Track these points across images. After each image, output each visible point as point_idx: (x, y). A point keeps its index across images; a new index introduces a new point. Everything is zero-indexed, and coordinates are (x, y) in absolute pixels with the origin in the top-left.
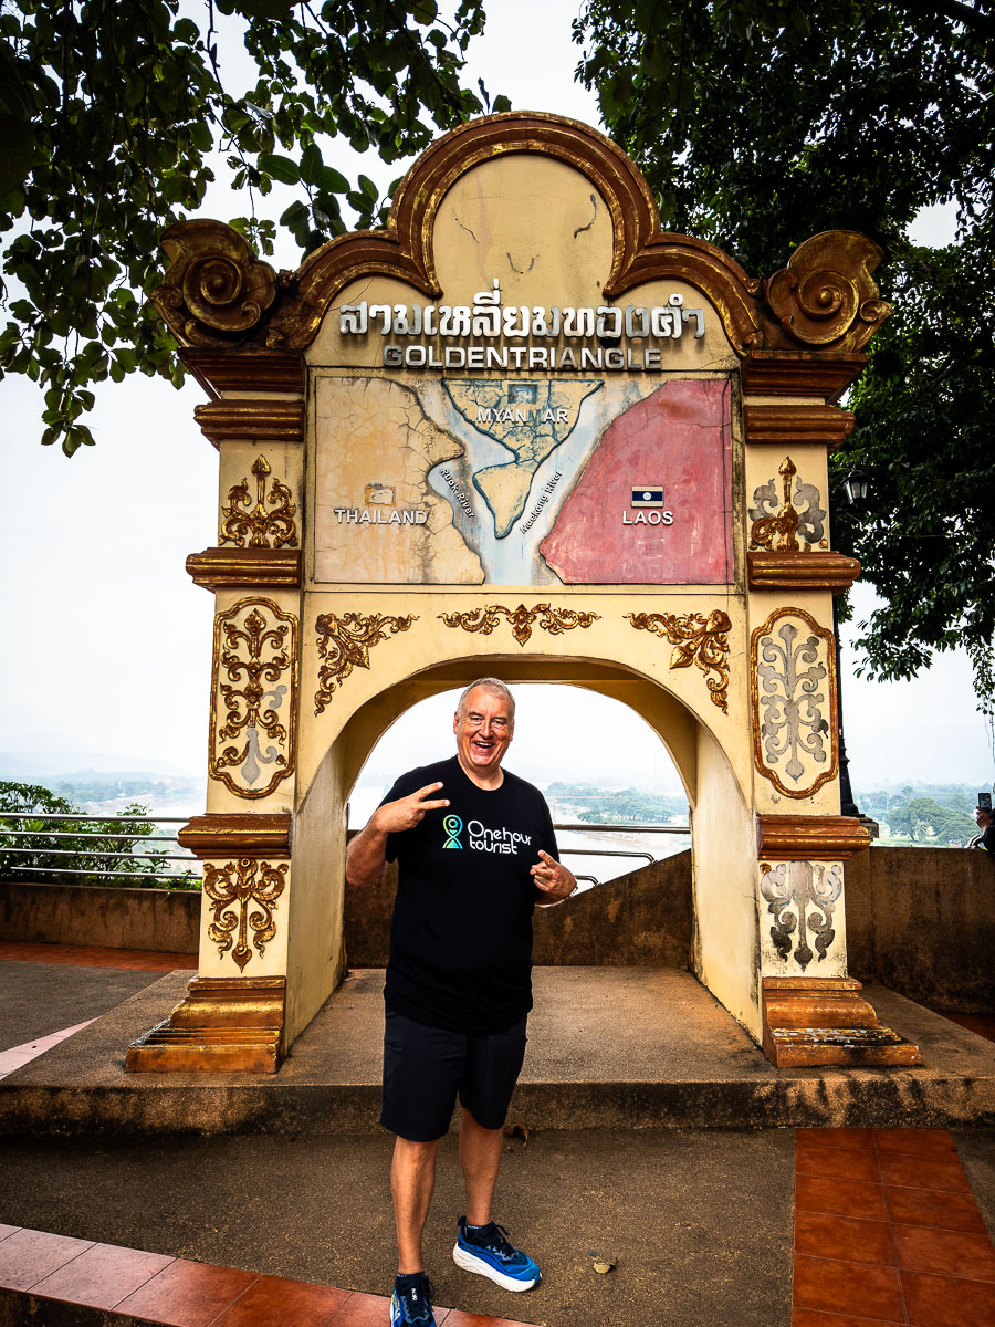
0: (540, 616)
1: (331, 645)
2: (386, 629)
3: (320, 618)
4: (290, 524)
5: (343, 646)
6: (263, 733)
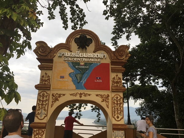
0: (83, 94)
1: (54, 98)
2: (62, 95)
3: (53, 94)
4: (50, 81)
5: (55, 98)
6: (43, 110)
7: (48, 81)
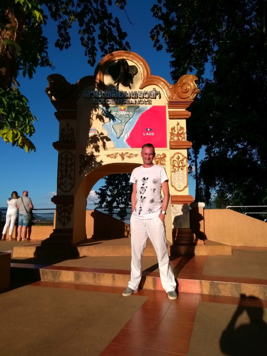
0: (126, 155)
2: (94, 158)
7: (72, 136)
